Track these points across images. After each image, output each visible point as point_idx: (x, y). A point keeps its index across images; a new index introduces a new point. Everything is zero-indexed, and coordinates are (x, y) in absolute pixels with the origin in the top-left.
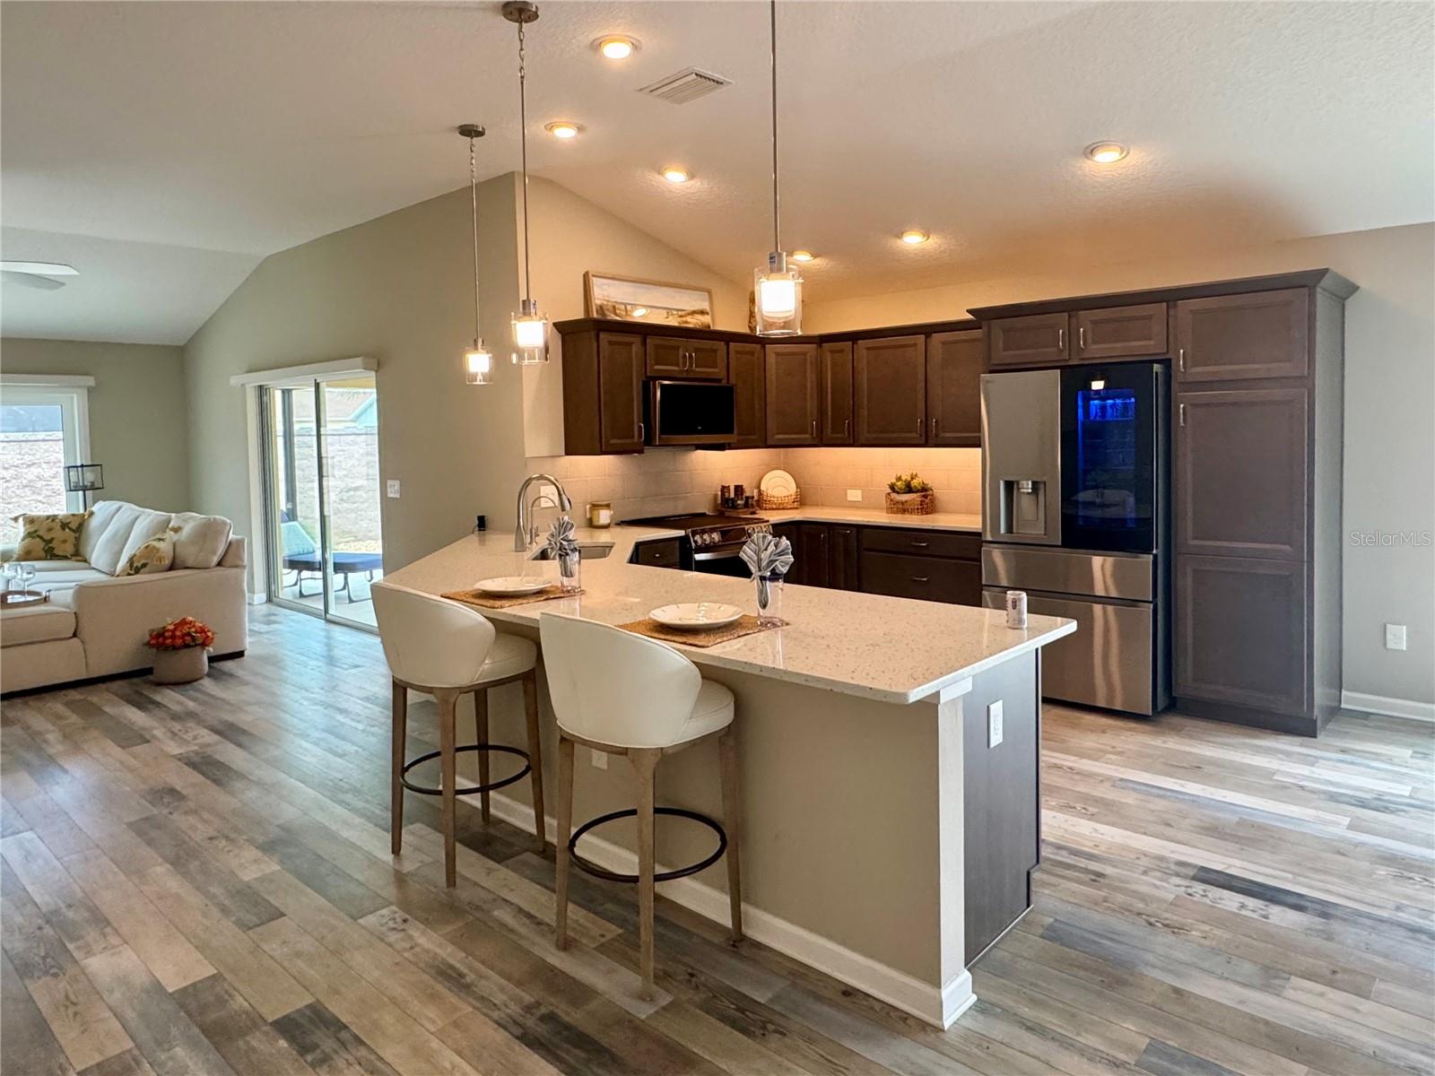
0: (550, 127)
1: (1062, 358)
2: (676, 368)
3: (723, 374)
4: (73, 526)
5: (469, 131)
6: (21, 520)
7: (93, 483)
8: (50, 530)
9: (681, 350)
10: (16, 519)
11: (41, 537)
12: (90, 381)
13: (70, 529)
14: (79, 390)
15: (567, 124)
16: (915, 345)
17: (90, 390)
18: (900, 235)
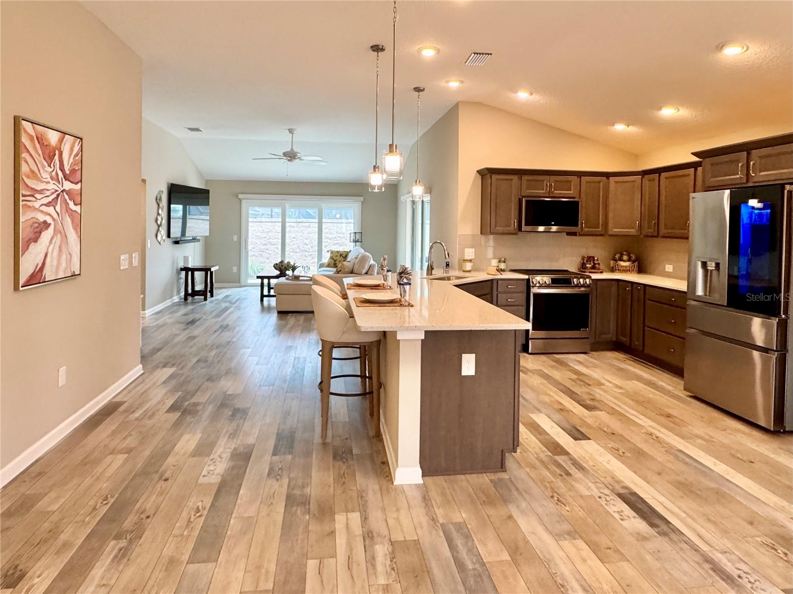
0: (447, 82)
1: (742, 182)
2: (542, 191)
3: (576, 194)
4: (344, 256)
5: (418, 90)
6: (329, 252)
7: (358, 240)
8: (336, 256)
9: (545, 182)
10: (328, 251)
11: (333, 259)
12: (362, 199)
13: (343, 257)
14: (358, 202)
15: (456, 81)
16: (689, 175)
17: (362, 202)
18: (660, 109)
